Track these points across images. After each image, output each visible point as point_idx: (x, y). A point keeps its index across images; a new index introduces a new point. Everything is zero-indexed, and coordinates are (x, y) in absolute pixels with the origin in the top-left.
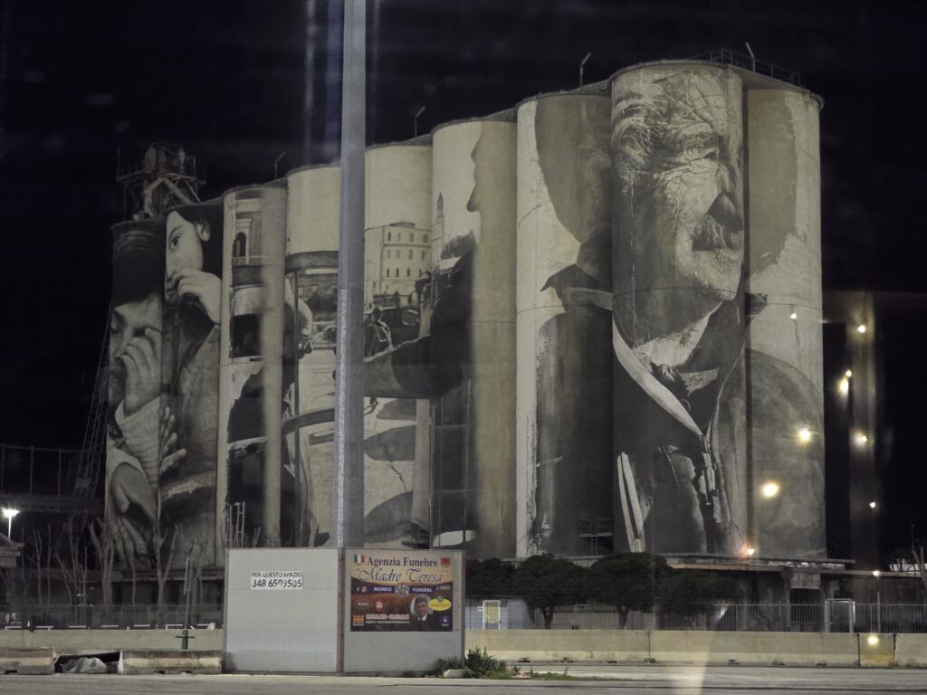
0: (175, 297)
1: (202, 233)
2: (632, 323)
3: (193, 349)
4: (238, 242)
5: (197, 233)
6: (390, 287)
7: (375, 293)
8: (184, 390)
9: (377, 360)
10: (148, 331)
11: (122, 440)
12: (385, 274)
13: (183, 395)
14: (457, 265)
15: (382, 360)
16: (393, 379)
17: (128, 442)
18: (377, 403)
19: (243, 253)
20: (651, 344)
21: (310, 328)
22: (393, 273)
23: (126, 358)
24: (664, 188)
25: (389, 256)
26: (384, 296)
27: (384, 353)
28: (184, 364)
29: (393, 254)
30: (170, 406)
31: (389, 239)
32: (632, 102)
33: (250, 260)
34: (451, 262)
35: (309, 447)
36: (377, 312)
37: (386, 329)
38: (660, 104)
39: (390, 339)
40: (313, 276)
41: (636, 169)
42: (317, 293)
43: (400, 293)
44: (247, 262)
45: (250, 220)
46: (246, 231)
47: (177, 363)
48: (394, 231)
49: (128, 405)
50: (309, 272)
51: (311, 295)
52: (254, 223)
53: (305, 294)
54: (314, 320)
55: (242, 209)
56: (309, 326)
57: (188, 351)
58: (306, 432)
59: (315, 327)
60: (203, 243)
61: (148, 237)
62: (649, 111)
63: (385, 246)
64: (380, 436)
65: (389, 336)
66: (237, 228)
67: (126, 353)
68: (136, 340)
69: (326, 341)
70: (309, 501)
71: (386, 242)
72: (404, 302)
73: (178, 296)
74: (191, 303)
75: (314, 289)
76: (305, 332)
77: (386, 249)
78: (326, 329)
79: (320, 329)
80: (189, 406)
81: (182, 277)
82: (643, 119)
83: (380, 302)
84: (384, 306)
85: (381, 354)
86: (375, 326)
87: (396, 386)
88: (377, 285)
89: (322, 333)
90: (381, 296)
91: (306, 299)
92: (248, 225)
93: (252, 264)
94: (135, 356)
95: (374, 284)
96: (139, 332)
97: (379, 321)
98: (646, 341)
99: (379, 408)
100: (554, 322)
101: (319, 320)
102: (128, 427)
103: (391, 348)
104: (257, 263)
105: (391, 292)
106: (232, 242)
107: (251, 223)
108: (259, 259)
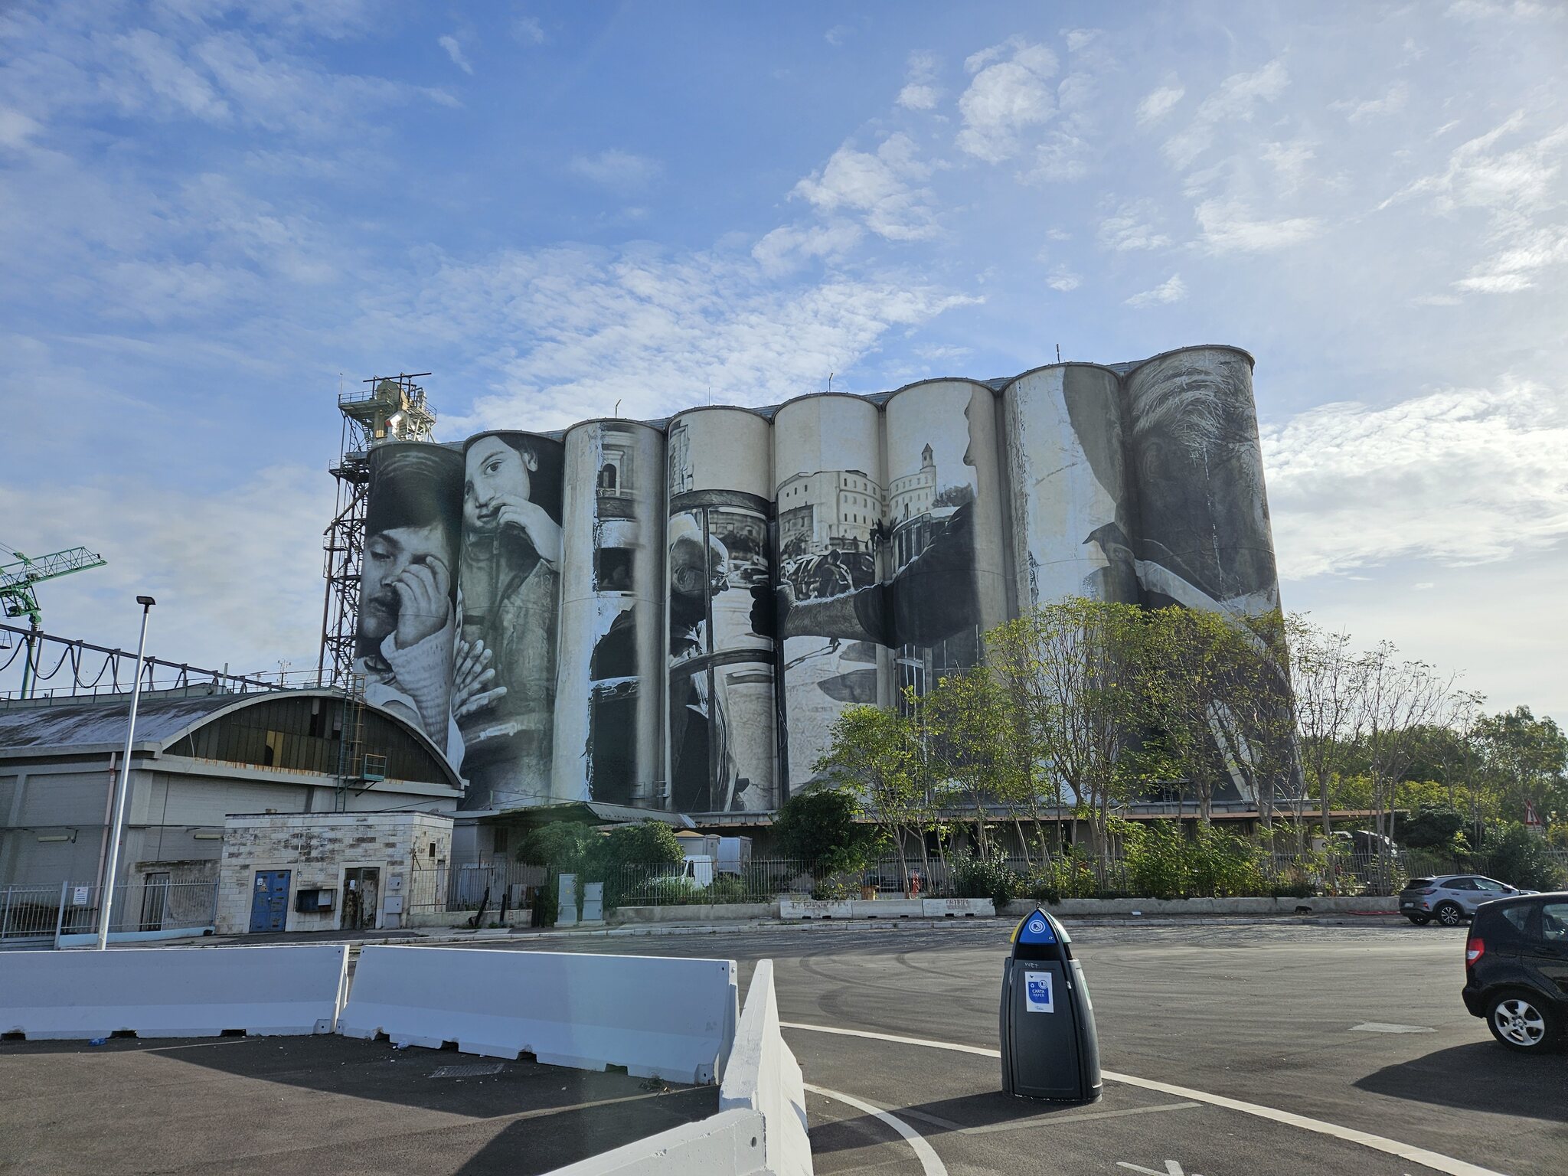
0: (494, 524)
1: (529, 462)
2: (1217, 576)
3: (517, 580)
4: (606, 474)
5: (524, 462)
6: (848, 531)
7: (833, 536)
8: (505, 624)
9: (838, 600)
10: (429, 559)
11: (391, 675)
12: (842, 518)
13: (504, 629)
14: (957, 514)
15: (845, 601)
16: (856, 621)
17: (399, 677)
18: (839, 644)
19: (612, 485)
20: (1243, 598)
21: (726, 565)
22: (850, 518)
23: (400, 586)
24: (1239, 458)
25: (846, 501)
26: (843, 539)
27: (845, 594)
28: (507, 595)
29: (850, 500)
30: (484, 639)
31: (846, 485)
32: (1202, 377)
33: (621, 493)
34: (951, 510)
35: (727, 687)
36: (834, 554)
37: (846, 571)
38: (1229, 384)
39: (851, 582)
40: (727, 513)
41: (1209, 437)
42: (732, 531)
43: (858, 539)
44: (618, 495)
45: (622, 453)
46: (617, 464)
47: (496, 595)
48: (851, 478)
49: (401, 637)
50: (722, 509)
51: (726, 533)
52: (625, 457)
53: (719, 530)
54: (730, 558)
55: (609, 440)
56: (725, 563)
57: (510, 585)
58: (722, 671)
59: (732, 566)
60: (529, 472)
61: (433, 461)
62: (1218, 387)
63: (841, 491)
64: (843, 677)
65: (849, 578)
66: (604, 459)
67: (400, 580)
68: (415, 568)
69: (742, 581)
70: (728, 743)
71: (843, 487)
72: (862, 548)
73: (498, 524)
74: (515, 532)
75: (730, 527)
76: (720, 569)
77: (842, 493)
78: (742, 569)
79: (737, 567)
80: (511, 641)
81: (504, 505)
82: (1212, 394)
83: (839, 544)
84: (843, 549)
85: (842, 596)
86: (833, 568)
87: (859, 628)
88: (834, 528)
89: (739, 572)
90: (838, 539)
91: (721, 536)
92: (619, 457)
93: (623, 497)
94: (414, 583)
95: (830, 527)
96: (419, 560)
97: (838, 563)
98: (1238, 595)
99: (841, 649)
100: (1100, 573)
101: (735, 558)
102: (398, 661)
103: (852, 591)
104: (629, 497)
105: (850, 536)
106: (597, 473)
107: (622, 456)
108: (632, 494)
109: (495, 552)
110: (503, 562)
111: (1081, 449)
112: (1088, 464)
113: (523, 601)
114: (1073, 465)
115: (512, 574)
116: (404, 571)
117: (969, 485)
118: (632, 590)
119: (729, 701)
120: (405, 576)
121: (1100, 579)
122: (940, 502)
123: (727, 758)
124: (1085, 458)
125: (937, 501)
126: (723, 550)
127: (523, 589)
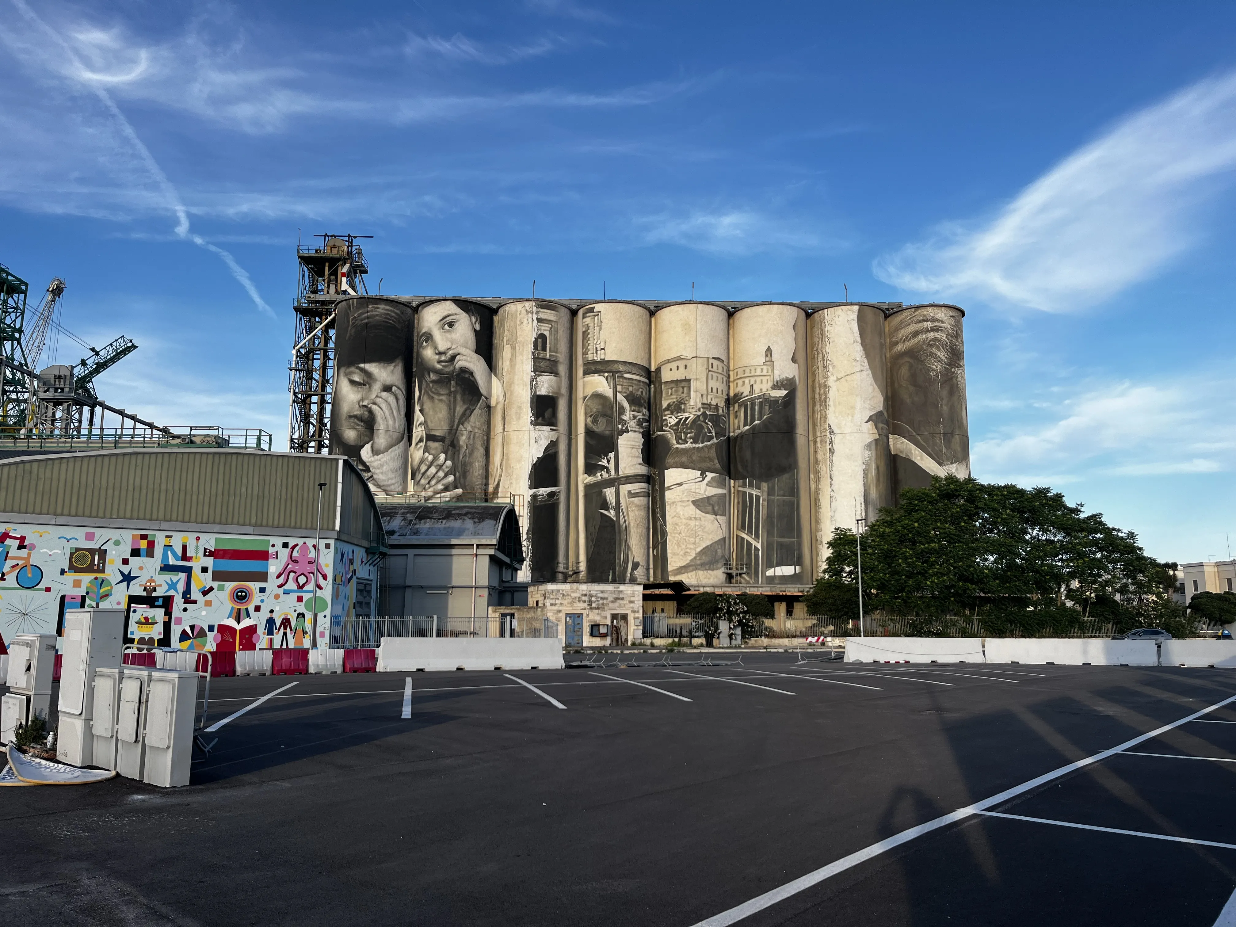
0: (452, 368)
1: (475, 324)
2: (941, 451)
3: (468, 411)
4: (540, 340)
5: (472, 323)
6: (713, 399)
7: (703, 402)
8: (461, 443)
9: (706, 446)
10: (394, 388)
11: (370, 474)
12: (710, 390)
13: (460, 447)
14: (787, 395)
15: (709, 447)
16: (717, 461)
17: (375, 476)
18: (706, 476)
19: (544, 349)
20: (955, 465)
21: (628, 415)
22: (715, 390)
23: (374, 407)
24: (957, 378)
25: (712, 379)
26: (710, 405)
27: (711, 442)
28: (461, 422)
29: (715, 378)
30: (446, 453)
31: (712, 367)
32: (940, 324)
33: (550, 355)
34: (783, 393)
35: (628, 500)
36: (704, 414)
37: (711, 427)
38: (954, 330)
39: (714, 434)
40: (629, 379)
41: (941, 363)
42: (632, 392)
43: (719, 405)
44: (548, 356)
45: (550, 326)
46: (547, 334)
47: (454, 421)
48: (716, 363)
49: (376, 446)
50: (626, 375)
51: (628, 392)
52: (553, 329)
54: (631, 410)
55: (541, 316)
56: (627, 414)
57: (464, 414)
59: (631, 416)
60: (475, 330)
61: (396, 313)
62: (948, 332)
63: (709, 371)
64: (708, 498)
65: (713, 431)
66: (538, 330)
67: (374, 403)
68: (384, 394)
69: (637, 427)
70: (628, 538)
71: (710, 368)
72: (721, 412)
73: (454, 368)
74: (467, 376)
75: (631, 389)
76: (624, 417)
77: (710, 373)
78: (638, 418)
79: (635, 417)
80: (465, 456)
81: (459, 354)
82: (945, 336)
83: (707, 408)
84: (710, 411)
85: (708, 443)
86: (703, 424)
87: (718, 466)
88: (705, 397)
89: (635, 420)
90: (707, 404)
91: (625, 395)
92: (549, 329)
93: (551, 359)
94: (384, 406)
95: (702, 395)
96: (387, 388)
97: (707, 421)
98: (952, 463)
99: (708, 479)
100: (874, 443)
101: (634, 411)
103: (715, 440)
104: (555, 359)
105: (714, 403)
106: (533, 339)
107: (551, 328)
108: (557, 356)
109: (452, 389)
110: (459, 397)
111: (866, 361)
112: (869, 372)
113: (472, 427)
114: (862, 371)
115: (465, 407)
116: (377, 396)
117: (794, 377)
118: (556, 426)
119: (629, 509)
120: (379, 400)
121: (873, 447)
122: (776, 386)
123: (628, 548)
124: (868, 367)
125: (774, 385)
126: (626, 405)
127: (472, 418)
